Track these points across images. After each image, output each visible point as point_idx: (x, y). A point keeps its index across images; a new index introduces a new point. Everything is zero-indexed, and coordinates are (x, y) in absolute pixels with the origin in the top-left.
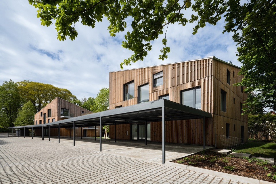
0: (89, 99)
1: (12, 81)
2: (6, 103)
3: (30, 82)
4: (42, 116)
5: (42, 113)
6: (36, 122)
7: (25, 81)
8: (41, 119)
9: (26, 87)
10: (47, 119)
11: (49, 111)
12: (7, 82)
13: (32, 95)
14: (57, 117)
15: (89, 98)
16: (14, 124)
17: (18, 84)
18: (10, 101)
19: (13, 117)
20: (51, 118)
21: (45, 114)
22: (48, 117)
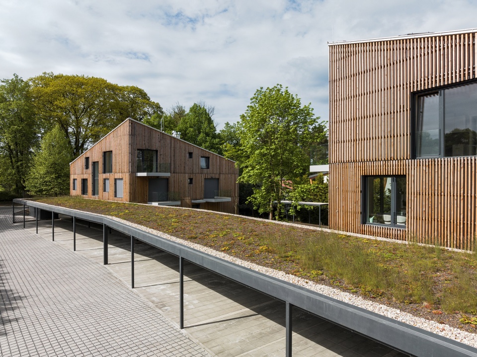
0: (191, 110)
1: (19, 78)
2: (7, 135)
3: (55, 76)
4: (87, 167)
5: (87, 159)
6: (74, 183)
7: (45, 73)
8: (85, 177)
9: (48, 90)
10: (101, 176)
11: (107, 155)
12: (8, 81)
13: (61, 108)
14: (127, 175)
15: (193, 107)
16: (25, 187)
17: (31, 83)
18: (15, 127)
19: (22, 165)
20: (111, 176)
21: (95, 164)
22: (104, 172)
